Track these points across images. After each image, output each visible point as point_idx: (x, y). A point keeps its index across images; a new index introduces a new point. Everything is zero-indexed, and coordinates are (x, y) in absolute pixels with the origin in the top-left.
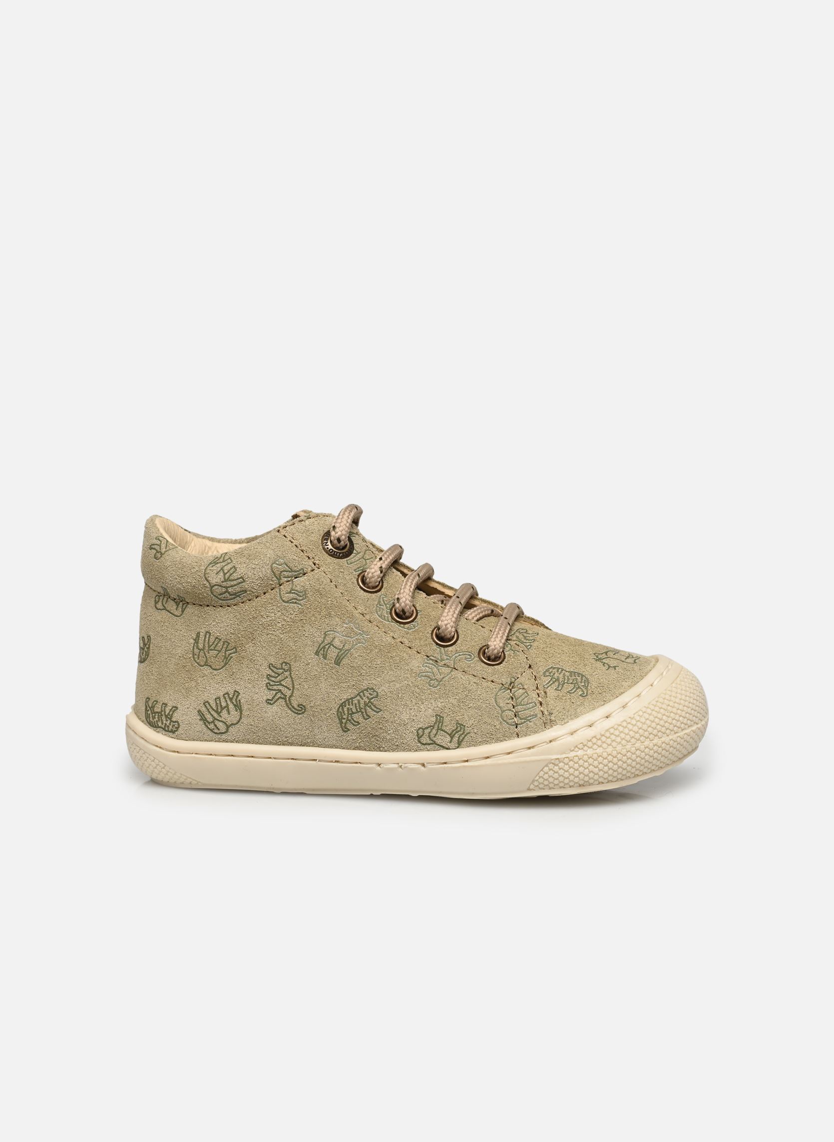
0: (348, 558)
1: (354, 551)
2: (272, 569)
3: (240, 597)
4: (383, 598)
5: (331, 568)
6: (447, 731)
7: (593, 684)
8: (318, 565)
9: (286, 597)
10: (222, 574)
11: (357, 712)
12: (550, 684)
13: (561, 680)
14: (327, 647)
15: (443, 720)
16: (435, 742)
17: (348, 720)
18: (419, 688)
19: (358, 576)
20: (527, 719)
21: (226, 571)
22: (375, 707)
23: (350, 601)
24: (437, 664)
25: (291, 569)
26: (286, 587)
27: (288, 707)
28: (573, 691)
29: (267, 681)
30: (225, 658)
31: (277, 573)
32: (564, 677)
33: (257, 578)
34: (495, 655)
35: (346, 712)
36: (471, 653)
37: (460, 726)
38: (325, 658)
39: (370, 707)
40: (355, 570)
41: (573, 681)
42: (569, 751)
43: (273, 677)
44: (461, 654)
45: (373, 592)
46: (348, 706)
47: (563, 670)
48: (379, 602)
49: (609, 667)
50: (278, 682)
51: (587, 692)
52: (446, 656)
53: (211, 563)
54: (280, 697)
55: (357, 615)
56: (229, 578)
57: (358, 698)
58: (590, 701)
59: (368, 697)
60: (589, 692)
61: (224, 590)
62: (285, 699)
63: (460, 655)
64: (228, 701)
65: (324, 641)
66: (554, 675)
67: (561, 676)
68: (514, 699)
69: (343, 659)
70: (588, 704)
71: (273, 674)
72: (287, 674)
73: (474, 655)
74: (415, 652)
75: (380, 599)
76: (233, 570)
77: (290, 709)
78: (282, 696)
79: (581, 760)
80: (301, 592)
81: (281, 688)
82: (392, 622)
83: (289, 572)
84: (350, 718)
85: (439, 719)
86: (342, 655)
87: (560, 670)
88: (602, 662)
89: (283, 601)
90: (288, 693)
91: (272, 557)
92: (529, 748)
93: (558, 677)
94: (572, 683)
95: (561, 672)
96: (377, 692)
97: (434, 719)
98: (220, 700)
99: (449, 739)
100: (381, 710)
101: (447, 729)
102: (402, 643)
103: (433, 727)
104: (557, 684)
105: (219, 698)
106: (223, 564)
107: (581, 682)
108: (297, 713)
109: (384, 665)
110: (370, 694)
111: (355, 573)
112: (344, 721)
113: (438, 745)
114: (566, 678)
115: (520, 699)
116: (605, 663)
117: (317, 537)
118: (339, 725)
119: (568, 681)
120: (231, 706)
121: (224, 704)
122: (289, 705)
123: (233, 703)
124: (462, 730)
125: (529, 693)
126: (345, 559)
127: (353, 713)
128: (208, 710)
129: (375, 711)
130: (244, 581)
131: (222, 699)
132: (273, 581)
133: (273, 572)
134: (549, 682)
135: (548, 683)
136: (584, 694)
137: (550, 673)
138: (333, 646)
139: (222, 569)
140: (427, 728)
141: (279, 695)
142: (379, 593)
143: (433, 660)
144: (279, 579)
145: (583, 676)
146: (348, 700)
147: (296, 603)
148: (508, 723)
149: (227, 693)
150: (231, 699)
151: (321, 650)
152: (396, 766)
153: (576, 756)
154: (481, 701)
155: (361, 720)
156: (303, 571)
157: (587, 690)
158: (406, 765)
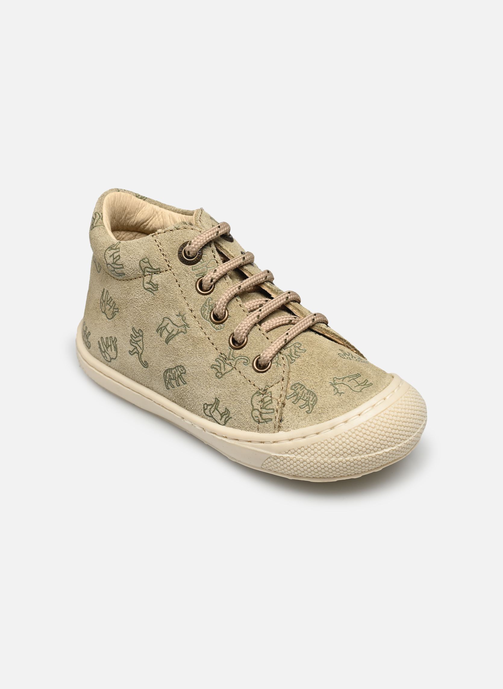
0: (195, 265)
1: (201, 260)
2: (140, 264)
3: (122, 277)
4: (210, 300)
5: (179, 271)
6: (220, 411)
7: (319, 404)
8: (171, 267)
9: (147, 286)
10: (112, 258)
11: (173, 379)
12: (291, 396)
13: (300, 395)
14: (163, 328)
15: (219, 403)
16: (212, 416)
17: (168, 382)
18: (209, 376)
19: (198, 280)
20: (266, 421)
21: (115, 257)
22: (183, 380)
23: (186, 299)
24: (225, 361)
25: (152, 267)
26: (147, 279)
27: (140, 360)
28: (304, 406)
29: (131, 339)
30: (113, 313)
31: (143, 268)
32: (302, 393)
33: (130, 268)
34: (263, 365)
35: (168, 377)
36: (249, 360)
37: (227, 411)
38: (161, 336)
39: (180, 378)
40: (197, 275)
41: (307, 399)
42: (284, 453)
43: (134, 337)
44: (242, 357)
45: (203, 294)
46: (169, 373)
47: (304, 387)
48: (206, 303)
49: (338, 392)
50: (135, 341)
51: (312, 410)
52: (233, 356)
53: (109, 248)
54: (136, 352)
55: (187, 310)
56: (115, 262)
57: (175, 370)
58: (310, 418)
59: (180, 371)
60: (313, 410)
61: (113, 269)
62: (138, 354)
63: (241, 359)
64: (112, 342)
65: (162, 324)
66: (297, 390)
67: (301, 392)
68: (263, 403)
69: (170, 340)
70: (308, 420)
71: (134, 335)
72: (141, 338)
73: (250, 361)
74: (214, 349)
75: (207, 300)
76: (118, 258)
77: (140, 362)
78: (137, 352)
79: (292, 460)
80: (155, 285)
81: (137, 346)
82: (209, 321)
83: (151, 269)
84: (170, 381)
85: (217, 401)
86: (170, 337)
87: (302, 387)
88: (334, 387)
89: (144, 288)
90: (140, 351)
91: (142, 255)
92: (261, 442)
93: (299, 392)
94: (305, 400)
95: (302, 389)
96: (185, 370)
97: (214, 400)
98: (108, 339)
99: (220, 417)
100: (186, 383)
101: (220, 410)
102: (209, 339)
103: (213, 405)
104: (295, 398)
105: (108, 338)
106: (114, 251)
107: (311, 401)
108: (144, 366)
109: (192, 353)
110: (181, 370)
111: (196, 277)
112: (167, 382)
113: (214, 419)
114: (303, 395)
115: (266, 404)
116: (336, 388)
117: (177, 246)
118: (164, 383)
119: (303, 398)
120: (113, 346)
121: (110, 344)
122: (140, 359)
123: (113, 345)
124: (228, 414)
125: (273, 401)
126: (192, 266)
127: (171, 379)
128: (103, 343)
129: (183, 382)
130: (123, 268)
131: (109, 339)
132: (140, 272)
133: (140, 266)
134: (292, 395)
135: (290, 396)
136: (309, 411)
137: (295, 388)
138: (166, 329)
139: (113, 254)
140: (209, 405)
141: (135, 350)
142: (208, 296)
143: (223, 358)
144: (144, 272)
145: (315, 396)
146: (170, 369)
147: (151, 291)
148: (254, 419)
149: (111, 337)
150: (113, 342)
151: (160, 329)
152: (190, 423)
153: (289, 457)
154: (243, 397)
155: (175, 385)
156: (160, 270)
157: (313, 409)
158: (196, 425)
